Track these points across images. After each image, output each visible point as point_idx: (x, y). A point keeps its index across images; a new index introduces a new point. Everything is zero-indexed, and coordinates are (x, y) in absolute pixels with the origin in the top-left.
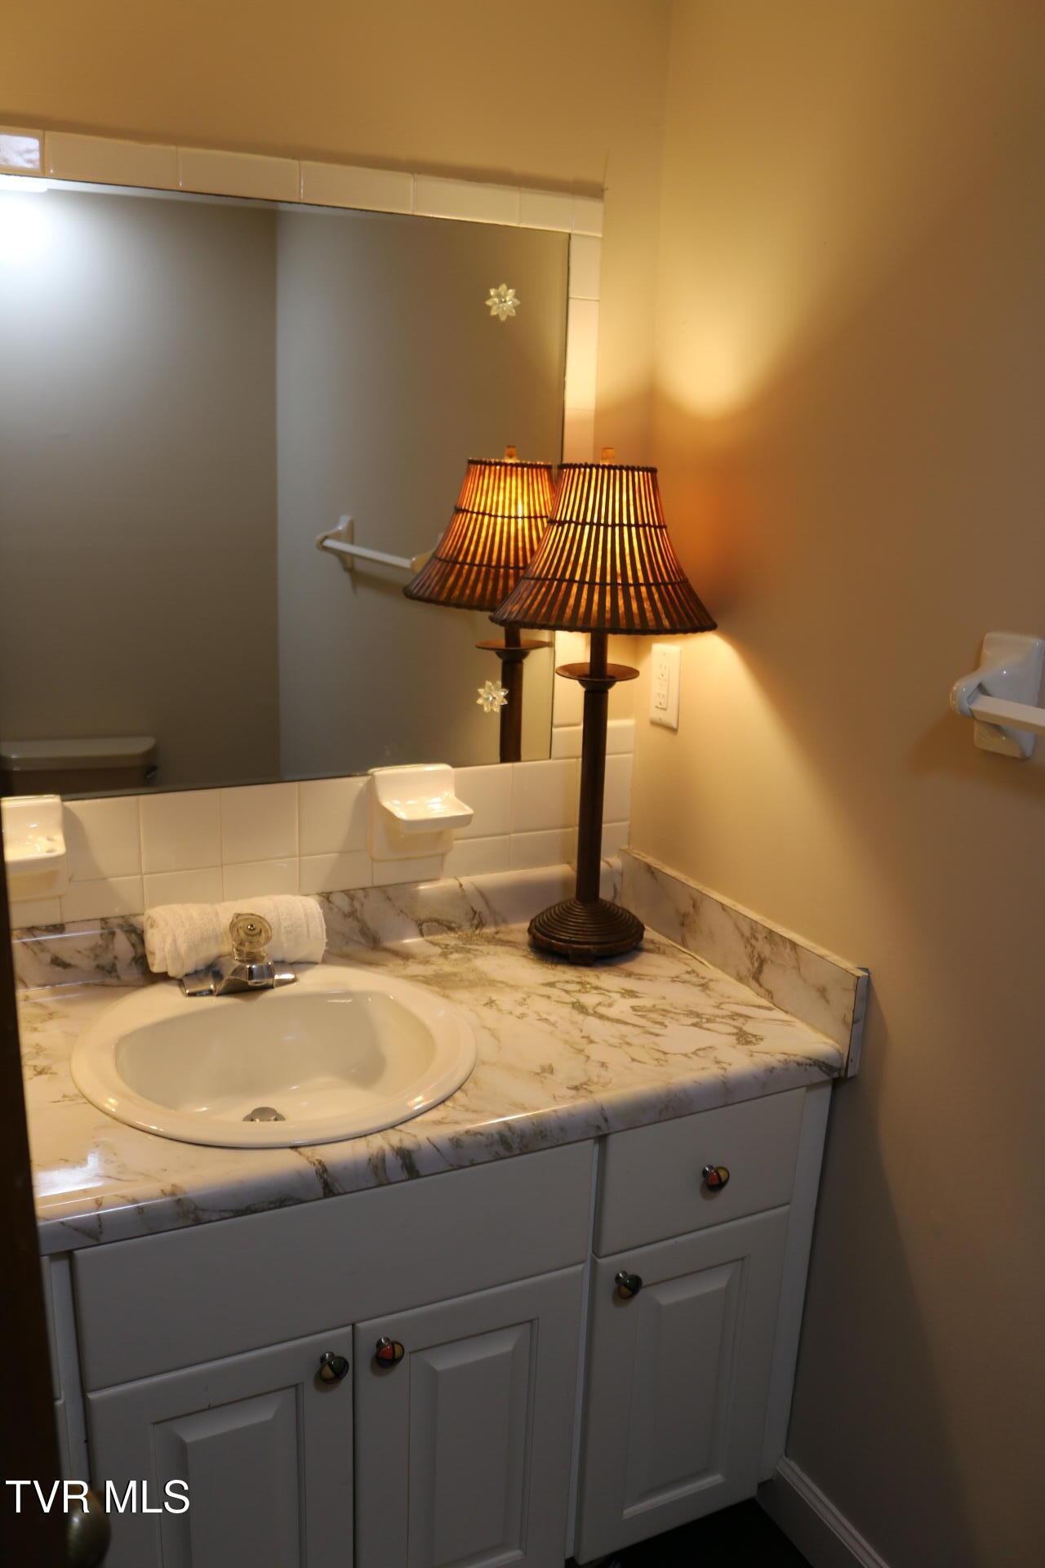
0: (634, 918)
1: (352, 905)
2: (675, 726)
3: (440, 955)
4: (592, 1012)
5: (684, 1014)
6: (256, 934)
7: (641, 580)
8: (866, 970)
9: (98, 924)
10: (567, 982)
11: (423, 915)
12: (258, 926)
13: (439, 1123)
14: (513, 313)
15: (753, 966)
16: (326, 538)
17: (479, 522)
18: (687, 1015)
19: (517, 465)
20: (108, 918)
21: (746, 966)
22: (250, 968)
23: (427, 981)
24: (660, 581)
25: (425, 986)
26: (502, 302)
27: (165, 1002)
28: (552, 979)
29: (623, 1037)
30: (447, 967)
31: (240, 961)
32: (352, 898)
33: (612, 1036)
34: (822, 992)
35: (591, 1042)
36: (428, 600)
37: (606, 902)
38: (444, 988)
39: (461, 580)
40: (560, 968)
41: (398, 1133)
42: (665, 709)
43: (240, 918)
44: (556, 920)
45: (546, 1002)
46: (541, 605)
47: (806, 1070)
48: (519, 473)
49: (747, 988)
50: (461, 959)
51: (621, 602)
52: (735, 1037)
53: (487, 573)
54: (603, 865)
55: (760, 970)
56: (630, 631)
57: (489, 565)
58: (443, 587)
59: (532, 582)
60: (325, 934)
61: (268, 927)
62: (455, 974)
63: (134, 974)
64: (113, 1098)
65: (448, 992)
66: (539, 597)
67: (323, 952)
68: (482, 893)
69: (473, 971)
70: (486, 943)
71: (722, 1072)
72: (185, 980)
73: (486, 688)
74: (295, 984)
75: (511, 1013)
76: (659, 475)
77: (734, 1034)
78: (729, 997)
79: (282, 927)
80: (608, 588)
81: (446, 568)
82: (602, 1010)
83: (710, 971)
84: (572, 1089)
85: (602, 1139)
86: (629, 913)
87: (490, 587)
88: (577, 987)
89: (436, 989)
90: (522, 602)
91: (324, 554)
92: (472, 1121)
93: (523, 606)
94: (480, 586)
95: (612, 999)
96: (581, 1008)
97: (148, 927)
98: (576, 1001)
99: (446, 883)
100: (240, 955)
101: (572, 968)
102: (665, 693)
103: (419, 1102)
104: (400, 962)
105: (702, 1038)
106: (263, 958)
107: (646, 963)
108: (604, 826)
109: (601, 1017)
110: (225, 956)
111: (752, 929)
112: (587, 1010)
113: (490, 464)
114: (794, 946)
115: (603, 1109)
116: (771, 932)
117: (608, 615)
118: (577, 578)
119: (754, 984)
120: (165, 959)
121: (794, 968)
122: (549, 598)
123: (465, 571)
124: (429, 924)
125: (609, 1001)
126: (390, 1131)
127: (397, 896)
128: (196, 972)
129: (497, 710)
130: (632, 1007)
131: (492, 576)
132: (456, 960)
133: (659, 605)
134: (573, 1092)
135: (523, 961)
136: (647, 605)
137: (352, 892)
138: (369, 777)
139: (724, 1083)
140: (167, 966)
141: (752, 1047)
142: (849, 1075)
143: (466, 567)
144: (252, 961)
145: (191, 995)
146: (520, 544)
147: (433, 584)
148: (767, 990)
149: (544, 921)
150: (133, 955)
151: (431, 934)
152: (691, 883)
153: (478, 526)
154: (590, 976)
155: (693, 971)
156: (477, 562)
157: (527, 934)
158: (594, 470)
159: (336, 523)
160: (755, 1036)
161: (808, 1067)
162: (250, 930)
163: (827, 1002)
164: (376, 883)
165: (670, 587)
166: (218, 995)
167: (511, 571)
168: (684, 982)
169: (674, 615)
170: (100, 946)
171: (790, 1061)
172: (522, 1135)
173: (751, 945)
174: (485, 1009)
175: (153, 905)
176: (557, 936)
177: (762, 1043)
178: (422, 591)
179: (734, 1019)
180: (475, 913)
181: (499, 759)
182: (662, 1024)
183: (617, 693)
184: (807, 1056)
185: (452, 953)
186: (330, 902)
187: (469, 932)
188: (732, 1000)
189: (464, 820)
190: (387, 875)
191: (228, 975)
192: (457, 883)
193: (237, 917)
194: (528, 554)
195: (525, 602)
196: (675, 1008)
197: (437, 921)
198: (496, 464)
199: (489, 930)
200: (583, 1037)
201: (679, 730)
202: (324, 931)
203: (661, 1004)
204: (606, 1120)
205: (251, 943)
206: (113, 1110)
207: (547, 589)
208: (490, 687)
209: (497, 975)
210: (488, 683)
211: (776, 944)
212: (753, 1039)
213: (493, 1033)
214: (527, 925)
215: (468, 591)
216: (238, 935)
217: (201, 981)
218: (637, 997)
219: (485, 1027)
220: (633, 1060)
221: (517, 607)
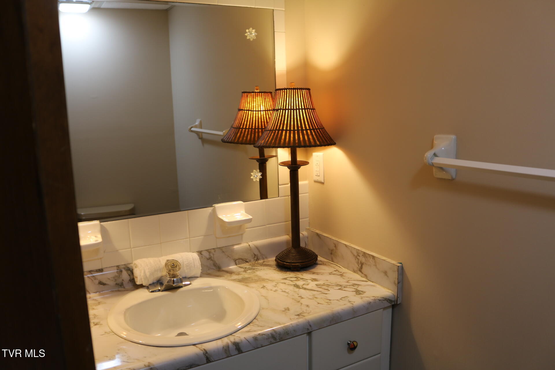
0: (314, 252)
1: (210, 255)
2: (323, 181)
3: (243, 271)
4: (301, 287)
5: (335, 286)
6: (175, 267)
7: (308, 128)
8: (401, 263)
9: (116, 268)
10: (291, 277)
11: (236, 257)
12: (175, 264)
13: (249, 331)
14: (255, 38)
15: (359, 266)
16: (192, 127)
17: (247, 113)
18: (337, 286)
19: (260, 92)
20: (119, 266)
21: (356, 266)
22: (173, 280)
23: (240, 281)
24: (314, 128)
25: (239, 283)
26: (251, 34)
27: (142, 295)
28: (286, 277)
29: (314, 295)
30: (246, 275)
31: (170, 277)
32: (210, 253)
33: (310, 295)
34: (385, 273)
35: (302, 298)
36: (231, 143)
37: (303, 247)
38: (246, 283)
39: (242, 134)
40: (288, 273)
41: (234, 336)
42: (319, 176)
43: (168, 261)
44: (285, 255)
45: (284, 285)
46: (272, 139)
47: (382, 302)
48: (261, 95)
49: (357, 275)
50: (251, 272)
51: (301, 136)
52: (355, 292)
53: (252, 131)
54: (301, 235)
55: (361, 268)
56: (305, 146)
57: (252, 128)
58: (236, 137)
59: (268, 132)
60: (200, 266)
61: (179, 264)
62: (250, 278)
63: (130, 286)
64: (125, 332)
65: (247, 284)
66: (271, 137)
67: (200, 273)
68: (257, 248)
69: (256, 276)
70: (260, 266)
71: (352, 305)
72: (149, 287)
73: (254, 172)
74: (190, 285)
75: (271, 290)
76: (311, 91)
77: (354, 291)
78: (351, 278)
79: (185, 264)
80: (296, 131)
81: (236, 131)
82: (305, 286)
83: (343, 270)
84: (297, 315)
85: (309, 334)
86: (312, 251)
87: (253, 136)
88: (295, 279)
89: (243, 283)
90: (265, 139)
91: (191, 133)
92: (261, 330)
93: (265, 141)
94: (249, 136)
95: (308, 282)
96: (297, 286)
97: (135, 268)
98: (295, 284)
99: (244, 245)
100: (169, 275)
101: (293, 272)
102: (319, 170)
103: (239, 325)
104: (229, 275)
105: (342, 293)
106: (178, 276)
107: (319, 269)
108: (300, 220)
109: (305, 289)
110: (164, 276)
111: (357, 252)
112: (299, 287)
113: (250, 93)
114: (373, 257)
115: (309, 322)
116: (364, 253)
117: (297, 141)
118: (285, 129)
119: (359, 273)
120: (141, 279)
121: (374, 265)
122: (275, 137)
123: (243, 131)
124: (238, 260)
125: (307, 283)
126: (230, 336)
127: (226, 251)
128: (153, 283)
129: (258, 180)
130: (316, 285)
131: (253, 132)
132: (249, 273)
133: (315, 137)
134: (297, 317)
135: (274, 271)
136: (310, 137)
137: (209, 250)
138: (213, 207)
139: (352, 309)
140: (142, 282)
141: (362, 296)
142: (398, 303)
143: (244, 130)
144: (174, 277)
145: (152, 292)
146: (263, 120)
147: (232, 136)
148: (365, 275)
149: (281, 256)
150: (129, 279)
151: (240, 264)
152: (334, 238)
153: (247, 115)
154: (299, 275)
155: (337, 270)
156: (247, 127)
157: (275, 262)
158: (288, 90)
159: (195, 122)
160: (362, 291)
161: (383, 301)
162: (173, 266)
163: (388, 276)
164: (218, 247)
165: (318, 130)
166: (162, 291)
167: (260, 130)
168: (334, 274)
169: (321, 140)
170: (117, 276)
171: (376, 299)
172: (280, 334)
173: (358, 259)
174: (262, 289)
175: (136, 259)
176: (286, 261)
177: (365, 293)
178: (228, 140)
179: (354, 286)
180: (255, 255)
181: (259, 198)
182: (327, 290)
183: (302, 171)
184: (382, 297)
185: (248, 270)
186: (201, 254)
187: (254, 262)
188: (352, 279)
189: (249, 221)
190: (222, 243)
191: (165, 283)
192: (248, 245)
193: (167, 261)
194: (266, 123)
195: (266, 139)
196: (332, 284)
197: (241, 259)
198: (252, 92)
199: (261, 261)
200: (299, 297)
201: (325, 183)
202: (200, 265)
203: (326, 283)
204: (310, 326)
205: (173, 270)
206: (125, 336)
207: (274, 134)
208: (255, 172)
209: (265, 277)
210: (254, 171)
211: (367, 257)
212: (362, 293)
213: (266, 298)
214: (274, 258)
215: (245, 138)
216: (168, 268)
217: (155, 286)
218: (317, 281)
219: (262, 296)
220: (318, 303)
221: (263, 141)
